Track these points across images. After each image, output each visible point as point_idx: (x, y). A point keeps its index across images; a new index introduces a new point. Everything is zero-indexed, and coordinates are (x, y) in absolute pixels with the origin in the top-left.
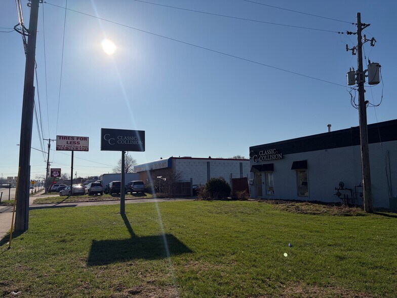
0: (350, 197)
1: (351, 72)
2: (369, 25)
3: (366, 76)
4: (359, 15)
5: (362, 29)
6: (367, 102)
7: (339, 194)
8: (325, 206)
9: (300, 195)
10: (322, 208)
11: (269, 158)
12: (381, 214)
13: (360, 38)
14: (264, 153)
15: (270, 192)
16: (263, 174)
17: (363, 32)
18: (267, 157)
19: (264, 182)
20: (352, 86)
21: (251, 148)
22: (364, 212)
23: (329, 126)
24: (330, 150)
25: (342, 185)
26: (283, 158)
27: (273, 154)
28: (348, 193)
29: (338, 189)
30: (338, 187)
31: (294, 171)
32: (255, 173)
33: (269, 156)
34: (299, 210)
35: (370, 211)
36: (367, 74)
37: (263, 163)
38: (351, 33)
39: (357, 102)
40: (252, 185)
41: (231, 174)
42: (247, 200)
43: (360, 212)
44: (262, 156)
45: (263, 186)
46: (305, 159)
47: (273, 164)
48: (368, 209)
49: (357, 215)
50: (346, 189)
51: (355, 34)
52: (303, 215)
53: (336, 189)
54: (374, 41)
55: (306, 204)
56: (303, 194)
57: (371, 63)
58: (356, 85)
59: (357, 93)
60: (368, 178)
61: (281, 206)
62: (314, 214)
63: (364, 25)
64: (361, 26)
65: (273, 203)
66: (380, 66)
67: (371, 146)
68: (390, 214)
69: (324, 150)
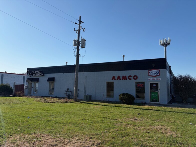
0: (70, 95)
1: (75, 40)
2: (83, 22)
3: (80, 44)
4: (80, 17)
5: (81, 23)
6: (80, 55)
7: (66, 94)
8: (59, 99)
9: (50, 94)
10: (57, 100)
11: (37, 75)
12: (79, 102)
13: (80, 27)
14: (34, 72)
15: (35, 92)
16: (33, 83)
17: (81, 25)
18: (36, 74)
19: (33, 87)
20: (75, 47)
21: (28, 69)
22: (73, 101)
23: (67, 63)
24: (65, 74)
25: (68, 89)
26: (44, 75)
27: (39, 73)
28: (70, 93)
29: (66, 91)
30: (66, 90)
31: (48, 82)
32: (28, 82)
33: (37, 74)
34: (45, 101)
35: (76, 101)
36: (80, 43)
37: (33, 77)
38: (77, 24)
39: (76, 54)
40: (26, 88)
41: (15, 82)
42: (22, 96)
43: (72, 101)
44: (33, 74)
45: (32, 89)
46: (54, 77)
47: (38, 78)
48: (75, 100)
49: (70, 103)
50: (69, 91)
51: (78, 24)
52: (47, 103)
53: (65, 91)
54: (84, 30)
55: (50, 98)
56: (51, 93)
57: (83, 38)
58: (76, 46)
59: (76, 50)
60: (77, 86)
61: (38, 99)
62: (52, 103)
63: (82, 22)
64: (81, 22)
65: (35, 98)
66: (85, 41)
67: (79, 73)
68: (83, 102)
69: (63, 73)
